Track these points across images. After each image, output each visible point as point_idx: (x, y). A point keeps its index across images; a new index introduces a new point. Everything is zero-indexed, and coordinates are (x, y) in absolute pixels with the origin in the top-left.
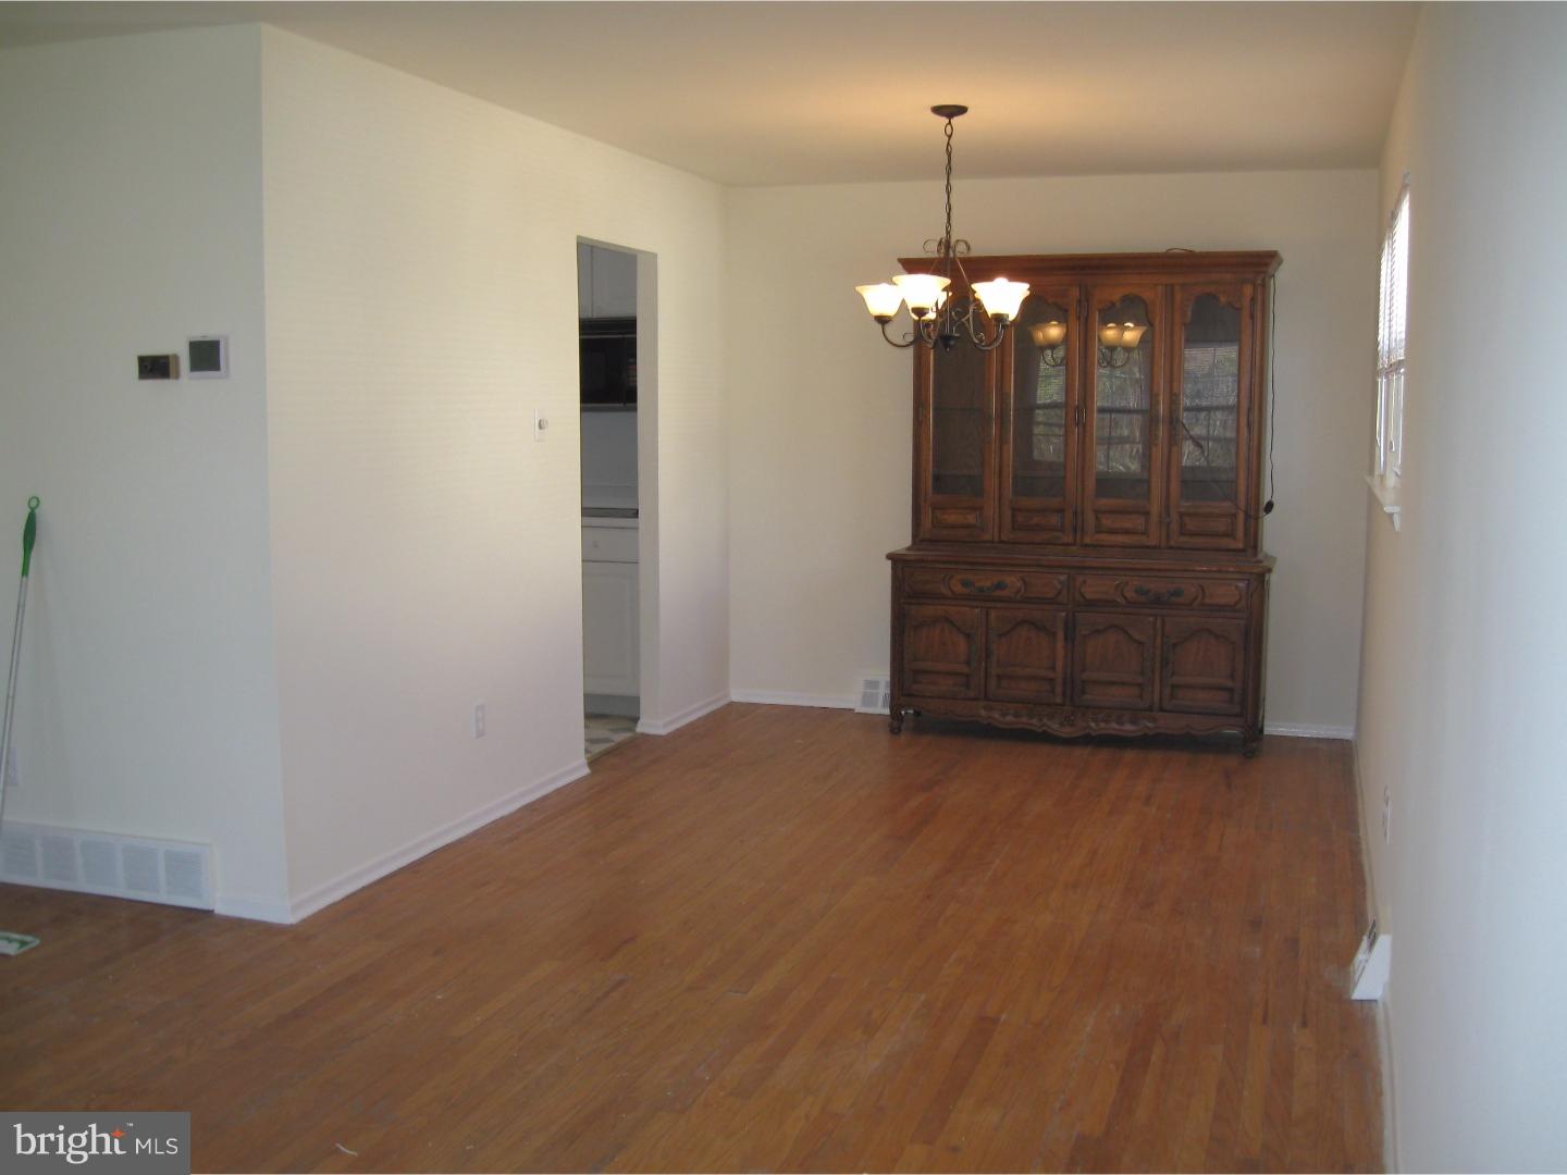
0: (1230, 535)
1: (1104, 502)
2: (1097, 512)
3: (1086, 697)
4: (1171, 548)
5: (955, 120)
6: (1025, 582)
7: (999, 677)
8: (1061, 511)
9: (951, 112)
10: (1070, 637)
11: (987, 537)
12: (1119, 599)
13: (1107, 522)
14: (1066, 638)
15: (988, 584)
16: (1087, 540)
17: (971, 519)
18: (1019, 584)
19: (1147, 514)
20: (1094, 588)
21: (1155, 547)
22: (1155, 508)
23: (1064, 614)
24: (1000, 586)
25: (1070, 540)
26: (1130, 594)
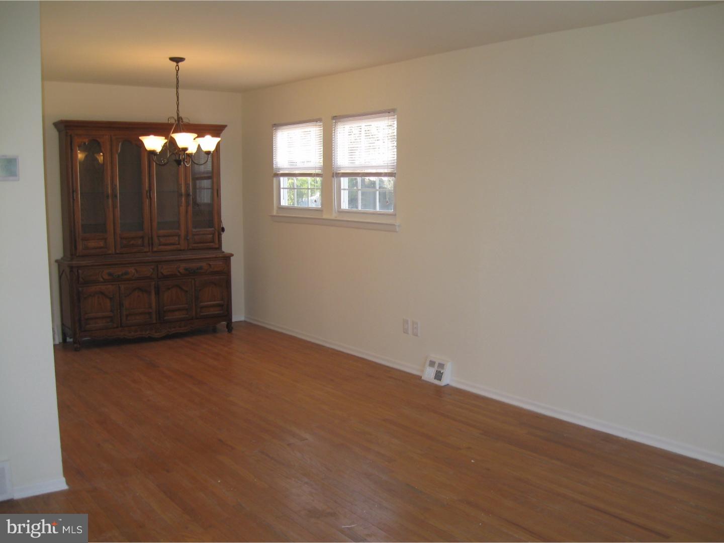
0: (213, 241)
1: (162, 232)
2: (158, 236)
3: (166, 318)
4: (190, 249)
5: (180, 64)
6: (136, 270)
7: (127, 316)
8: (142, 237)
9: (180, 60)
10: (157, 293)
11: (110, 252)
12: (178, 274)
13: (162, 240)
14: (155, 294)
15: (120, 273)
16: (155, 249)
17: (102, 244)
18: (133, 271)
19: (179, 236)
20: (165, 270)
21: (184, 250)
22: (183, 233)
23: (154, 283)
24: (126, 273)
25: (148, 250)
26: (182, 271)
